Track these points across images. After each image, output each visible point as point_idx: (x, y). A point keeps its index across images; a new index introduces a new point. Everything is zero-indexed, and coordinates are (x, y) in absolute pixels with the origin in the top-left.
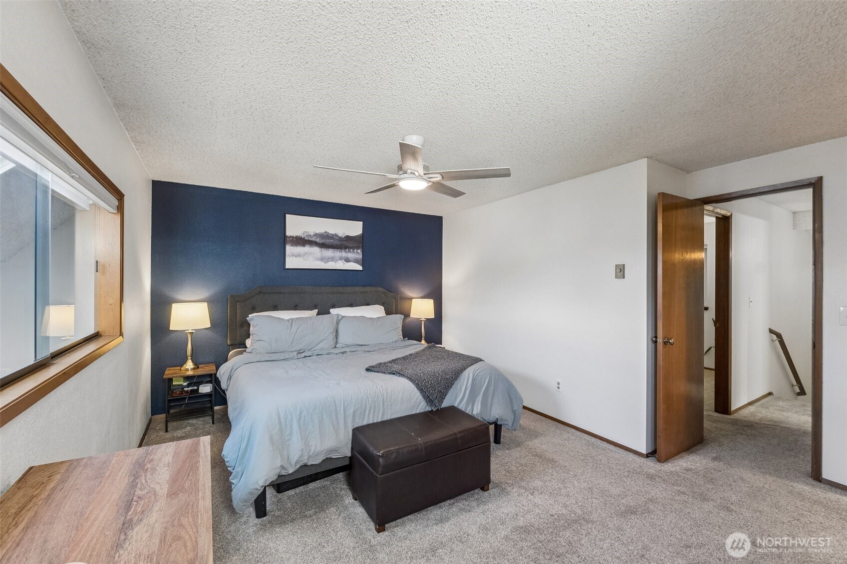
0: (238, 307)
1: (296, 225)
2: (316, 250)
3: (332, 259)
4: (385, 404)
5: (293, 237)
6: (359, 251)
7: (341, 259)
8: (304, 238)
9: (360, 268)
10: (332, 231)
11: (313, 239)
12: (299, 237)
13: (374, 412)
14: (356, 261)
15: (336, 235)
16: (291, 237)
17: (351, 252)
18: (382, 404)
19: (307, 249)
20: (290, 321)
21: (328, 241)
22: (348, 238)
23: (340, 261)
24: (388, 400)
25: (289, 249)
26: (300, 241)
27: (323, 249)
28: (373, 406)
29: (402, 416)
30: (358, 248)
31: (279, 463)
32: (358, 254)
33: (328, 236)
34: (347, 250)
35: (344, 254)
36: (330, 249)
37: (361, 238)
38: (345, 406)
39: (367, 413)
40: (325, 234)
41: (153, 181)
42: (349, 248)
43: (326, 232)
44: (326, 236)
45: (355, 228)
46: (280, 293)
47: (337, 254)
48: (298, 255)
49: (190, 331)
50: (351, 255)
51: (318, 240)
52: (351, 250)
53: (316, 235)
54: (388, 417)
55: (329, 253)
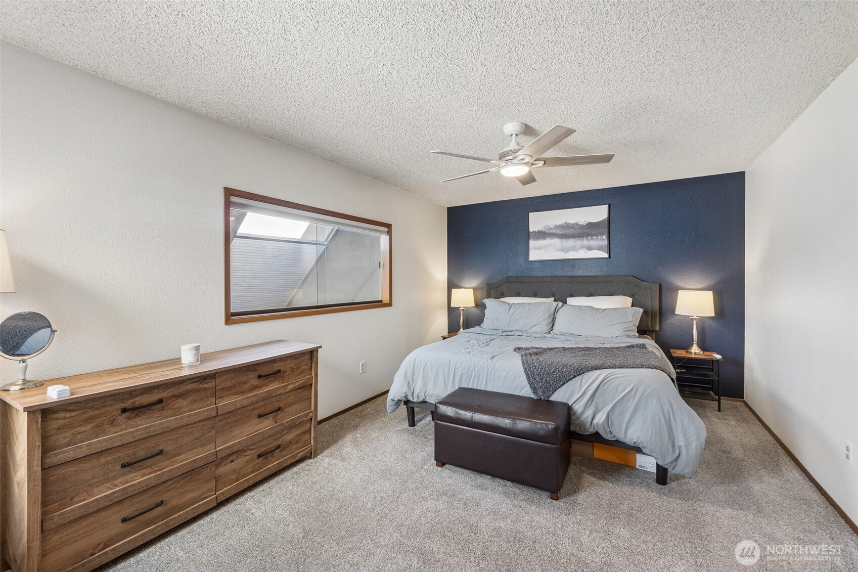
0: (492, 293)
1: (538, 221)
2: (556, 241)
3: (573, 249)
4: (489, 378)
5: (535, 232)
6: (604, 237)
7: (582, 247)
8: (545, 232)
9: (606, 255)
10: (572, 221)
11: (553, 231)
12: (540, 231)
13: (478, 380)
14: (600, 248)
15: (577, 224)
16: (533, 232)
17: (593, 239)
18: (486, 375)
19: (548, 241)
20: (510, 305)
21: (568, 231)
22: (590, 225)
23: (581, 250)
24: (492, 374)
25: (532, 243)
26: (542, 235)
27: (563, 240)
28: (478, 375)
29: (504, 392)
30: (602, 234)
31: (405, 389)
32: (603, 241)
33: (568, 226)
34: (589, 238)
35: (585, 242)
36: (571, 239)
37: (607, 223)
38: (456, 367)
39: (472, 379)
40: (565, 225)
41: (448, 208)
42: (592, 235)
43: (566, 223)
44: (566, 226)
45: (599, 213)
46: (523, 282)
47: (578, 242)
48: (540, 248)
49: (462, 308)
50: (594, 242)
51: (558, 232)
52: (594, 237)
53: (556, 227)
54: (489, 388)
55: (570, 242)
